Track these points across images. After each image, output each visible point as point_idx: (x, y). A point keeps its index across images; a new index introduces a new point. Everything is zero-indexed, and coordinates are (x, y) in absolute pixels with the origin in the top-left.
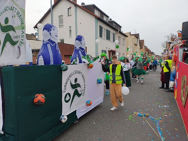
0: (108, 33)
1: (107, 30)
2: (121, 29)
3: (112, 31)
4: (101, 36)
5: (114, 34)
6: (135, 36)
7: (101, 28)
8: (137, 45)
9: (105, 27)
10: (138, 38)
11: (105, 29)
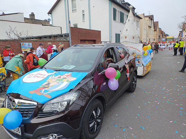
0: (122, 15)
1: (121, 13)
2: (134, 11)
3: (125, 13)
4: (115, 19)
6: (149, 18)
7: (115, 10)
8: (151, 27)
9: (119, 10)
10: (152, 20)
11: (119, 11)
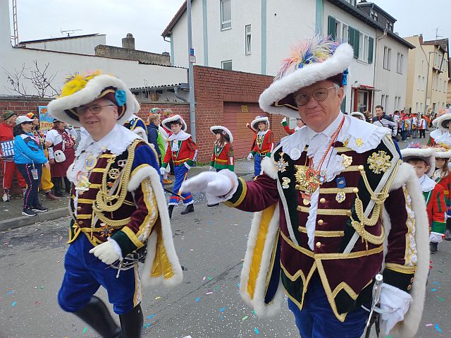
0: (354, 37)
1: (351, 30)
2: (392, 27)
3: (366, 33)
5: (371, 40)
6: (437, 46)
7: (333, 25)
8: (439, 72)
9: (344, 21)
10: (443, 51)
11: (344, 26)
